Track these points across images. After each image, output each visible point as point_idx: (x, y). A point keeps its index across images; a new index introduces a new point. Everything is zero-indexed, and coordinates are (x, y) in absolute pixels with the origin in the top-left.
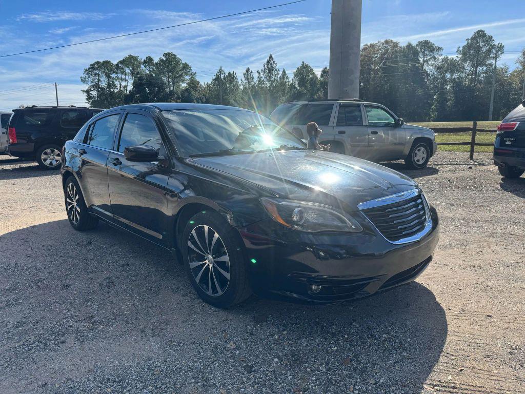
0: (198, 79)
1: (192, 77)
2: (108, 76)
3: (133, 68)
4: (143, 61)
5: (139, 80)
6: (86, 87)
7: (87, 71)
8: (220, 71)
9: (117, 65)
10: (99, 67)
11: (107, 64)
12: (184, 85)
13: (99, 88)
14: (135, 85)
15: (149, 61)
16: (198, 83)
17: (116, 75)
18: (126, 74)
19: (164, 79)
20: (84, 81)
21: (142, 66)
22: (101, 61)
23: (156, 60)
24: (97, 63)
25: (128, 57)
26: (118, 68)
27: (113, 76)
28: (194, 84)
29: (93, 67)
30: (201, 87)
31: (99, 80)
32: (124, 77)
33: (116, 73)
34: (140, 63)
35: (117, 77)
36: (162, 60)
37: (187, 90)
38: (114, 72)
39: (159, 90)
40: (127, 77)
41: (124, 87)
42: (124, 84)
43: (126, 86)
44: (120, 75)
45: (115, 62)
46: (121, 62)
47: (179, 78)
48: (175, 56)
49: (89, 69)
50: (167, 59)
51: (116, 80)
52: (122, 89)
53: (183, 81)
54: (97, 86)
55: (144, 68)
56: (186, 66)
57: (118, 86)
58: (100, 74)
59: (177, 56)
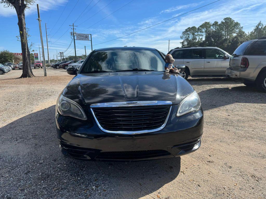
0: (243, 30)
1: (240, 30)
2: (193, 34)
3: (206, 29)
4: (212, 24)
5: (208, 34)
6: (182, 41)
7: (184, 33)
8: (259, 24)
9: (199, 28)
10: (189, 30)
11: (194, 28)
12: (235, 35)
13: (188, 40)
14: (206, 37)
15: (216, 23)
16: (244, 33)
17: (197, 33)
18: (202, 32)
19: (223, 32)
20: (181, 38)
21: (212, 27)
22: (191, 27)
23: (219, 23)
24: (189, 28)
25: (204, 23)
26: (199, 30)
27: (196, 34)
28: (241, 34)
29: (187, 31)
30: (246, 35)
31: (189, 37)
32: (201, 34)
33: (198, 32)
34: (211, 25)
35: (198, 34)
36: (223, 22)
37: (236, 37)
38: (196, 32)
39: (219, 39)
40: (203, 34)
41: (201, 39)
42: (201, 37)
43: (202, 39)
44: (199, 33)
45: (197, 27)
46: (201, 26)
47: (232, 31)
48: (231, 19)
49: (185, 32)
50: (225, 21)
51: (197, 36)
52: (200, 40)
53: (234, 32)
54: (187, 40)
55: (213, 28)
56: (237, 24)
57: (198, 38)
58: (189, 33)
59: (232, 19)
